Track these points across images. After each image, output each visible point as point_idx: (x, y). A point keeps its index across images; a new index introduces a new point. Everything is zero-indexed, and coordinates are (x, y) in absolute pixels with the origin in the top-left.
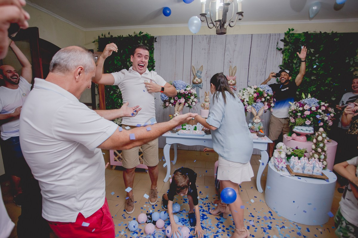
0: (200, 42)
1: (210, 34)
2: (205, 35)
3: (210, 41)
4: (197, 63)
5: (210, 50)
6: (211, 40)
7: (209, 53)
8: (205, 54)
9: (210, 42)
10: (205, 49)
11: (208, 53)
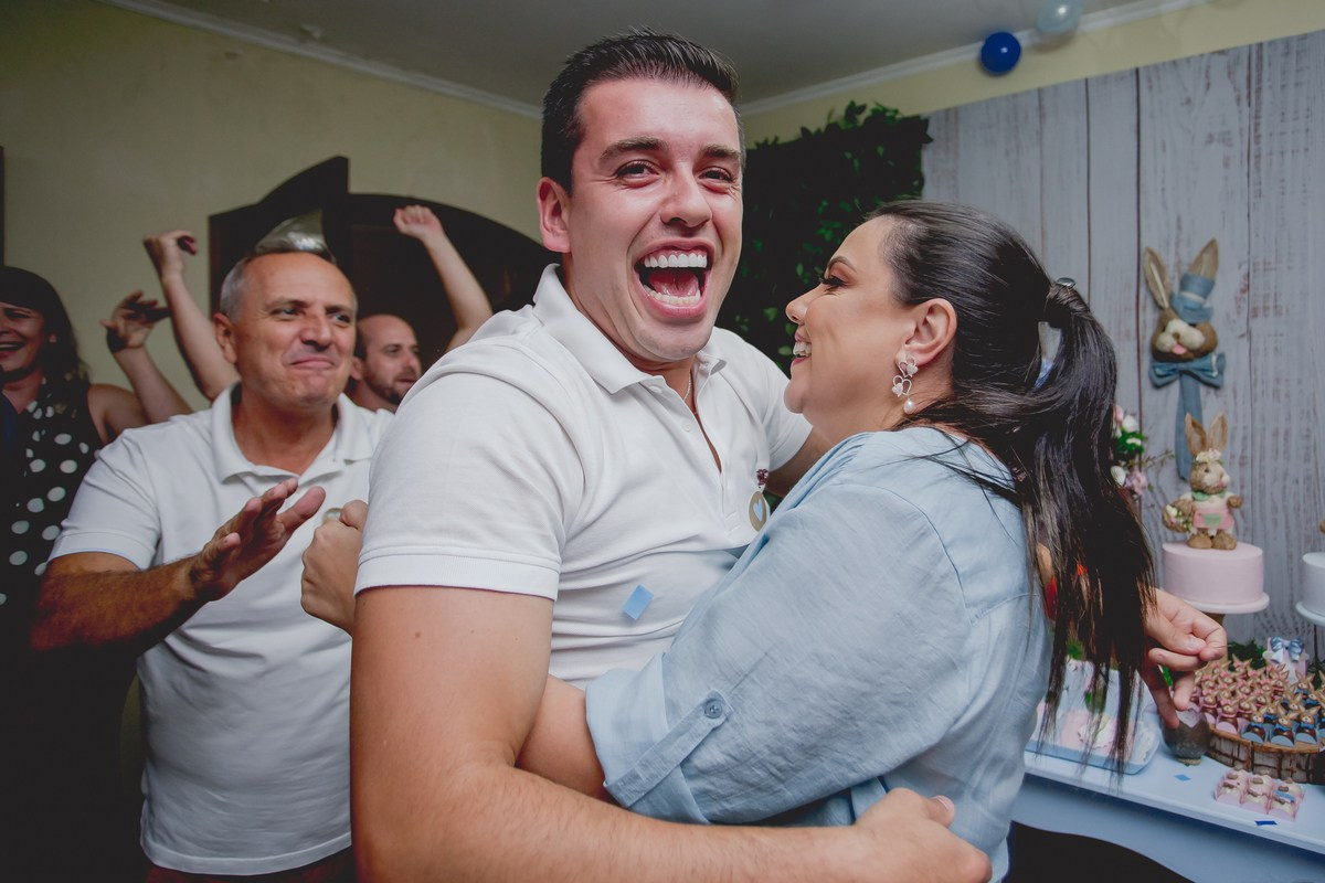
0: (1189, 101)
1: (1254, 40)
2: (1222, 52)
3: (1259, 80)
4: (1179, 227)
5: (1258, 137)
6: (1265, 76)
7: (1258, 157)
8: (1226, 165)
9: (1259, 90)
10: (1226, 139)
11: (1252, 158)
